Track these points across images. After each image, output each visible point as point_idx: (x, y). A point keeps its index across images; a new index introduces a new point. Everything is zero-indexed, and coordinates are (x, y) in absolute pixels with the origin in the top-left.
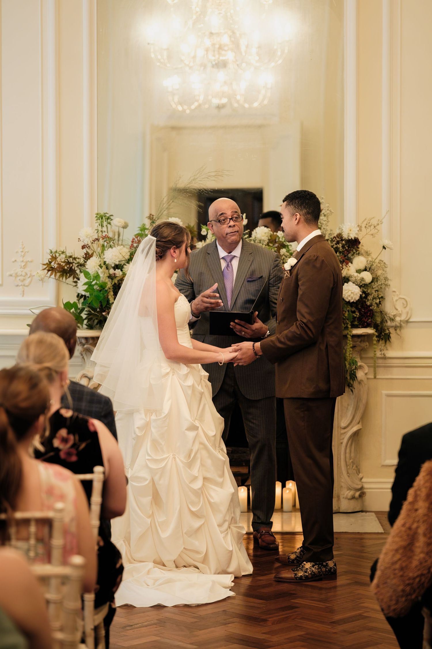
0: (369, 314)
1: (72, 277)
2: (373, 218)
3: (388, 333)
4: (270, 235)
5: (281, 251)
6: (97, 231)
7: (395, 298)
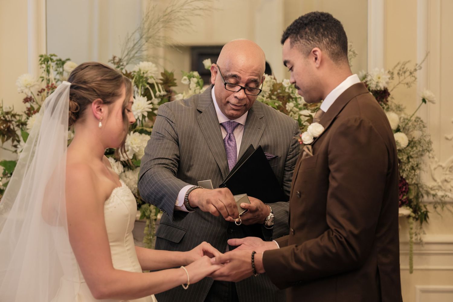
0: (404, 190)
1: (11, 139)
2: (409, 62)
3: (424, 212)
4: (273, 84)
5: (287, 106)
6: (42, 79)
7: (433, 166)
